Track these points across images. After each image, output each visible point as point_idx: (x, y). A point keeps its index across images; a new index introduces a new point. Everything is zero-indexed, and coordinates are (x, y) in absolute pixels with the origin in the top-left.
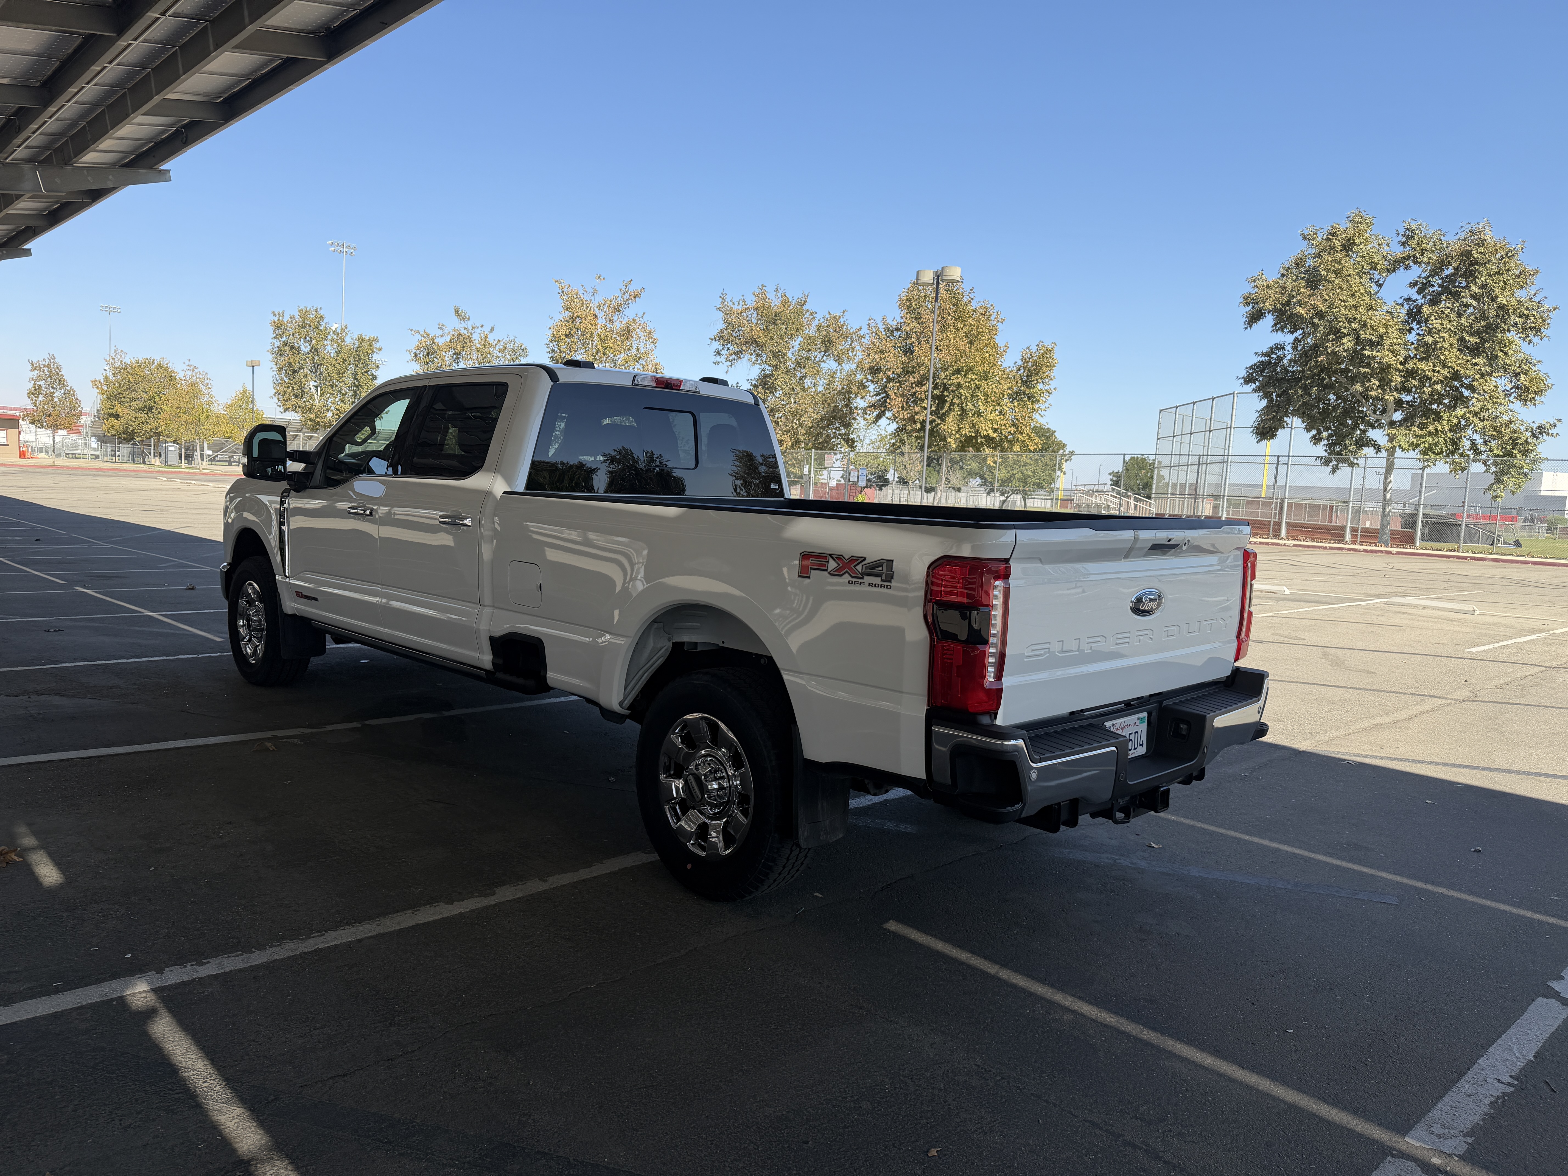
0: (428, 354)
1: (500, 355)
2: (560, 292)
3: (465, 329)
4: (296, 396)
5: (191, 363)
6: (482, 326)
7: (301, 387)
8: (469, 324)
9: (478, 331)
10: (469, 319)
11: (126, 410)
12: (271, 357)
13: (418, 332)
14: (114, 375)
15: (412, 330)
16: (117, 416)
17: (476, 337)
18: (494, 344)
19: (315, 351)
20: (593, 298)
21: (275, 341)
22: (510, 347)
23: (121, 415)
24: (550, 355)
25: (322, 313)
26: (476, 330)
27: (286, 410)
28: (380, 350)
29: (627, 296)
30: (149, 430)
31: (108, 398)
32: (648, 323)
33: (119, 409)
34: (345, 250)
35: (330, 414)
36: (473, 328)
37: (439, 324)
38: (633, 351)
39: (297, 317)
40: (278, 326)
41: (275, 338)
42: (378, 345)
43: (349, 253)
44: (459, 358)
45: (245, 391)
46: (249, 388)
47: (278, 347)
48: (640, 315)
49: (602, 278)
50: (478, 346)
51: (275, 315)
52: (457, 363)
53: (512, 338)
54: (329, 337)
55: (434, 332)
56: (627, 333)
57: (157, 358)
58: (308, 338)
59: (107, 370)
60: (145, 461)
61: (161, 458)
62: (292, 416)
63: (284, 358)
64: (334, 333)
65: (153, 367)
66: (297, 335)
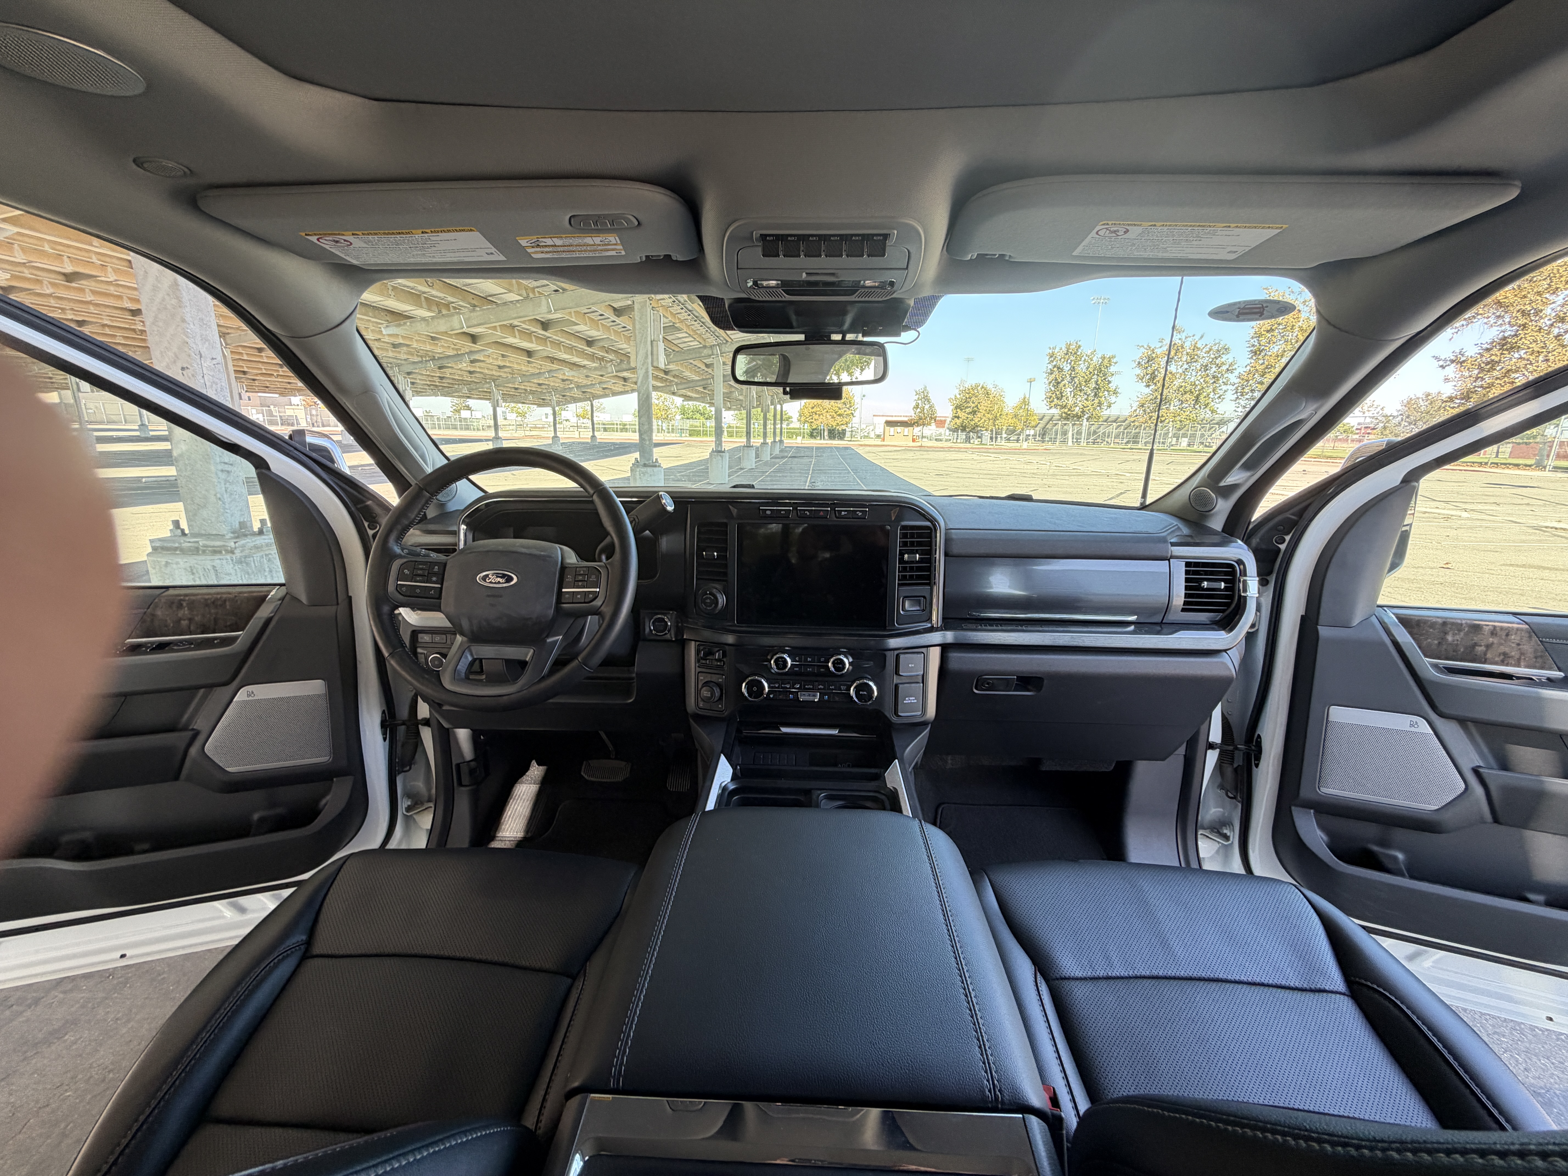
0: (1148, 361)
1: (1206, 355)
3: (1180, 339)
4: (1058, 399)
6: (1194, 336)
7: (1061, 393)
8: (1182, 336)
9: (1190, 339)
10: (1184, 331)
11: (963, 414)
12: (1046, 375)
13: (1143, 346)
14: (960, 394)
16: (958, 417)
17: (1187, 345)
18: (1202, 348)
19: (1073, 368)
20: (1299, 297)
21: (1049, 365)
22: (1215, 348)
23: (961, 416)
25: (1079, 343)
26: (1188, 339)
27: (1050, 408)
28: (1116, 363)
30: (974, 424)
31: (955, 408)
33: (960, 413)
34: (1102, 301)
35: (1077, 408)
36: (1186, 338)
39: (1063, 348)
40: (1052, 355)
41: (1049, 363)
42: (1117, 360)
43: (1104, 303)
44: (1172, 362)
45: (1025, 398)
46: (1027, 396)
47: (1050, 369)
50: (1188, 351)
51: (1050, 349)
53: (1217, 341)
54: (1083, 359)
55: (1155, 344)
57: (981, 383)
58: (1069, 361)
59: (957, 392)
60: (972, 441)
61: (980, 440)
62: (1054, 411)
63: (1053, 376)
64: (1086, 355)
65: (979, 388)
66: (1063, 360)
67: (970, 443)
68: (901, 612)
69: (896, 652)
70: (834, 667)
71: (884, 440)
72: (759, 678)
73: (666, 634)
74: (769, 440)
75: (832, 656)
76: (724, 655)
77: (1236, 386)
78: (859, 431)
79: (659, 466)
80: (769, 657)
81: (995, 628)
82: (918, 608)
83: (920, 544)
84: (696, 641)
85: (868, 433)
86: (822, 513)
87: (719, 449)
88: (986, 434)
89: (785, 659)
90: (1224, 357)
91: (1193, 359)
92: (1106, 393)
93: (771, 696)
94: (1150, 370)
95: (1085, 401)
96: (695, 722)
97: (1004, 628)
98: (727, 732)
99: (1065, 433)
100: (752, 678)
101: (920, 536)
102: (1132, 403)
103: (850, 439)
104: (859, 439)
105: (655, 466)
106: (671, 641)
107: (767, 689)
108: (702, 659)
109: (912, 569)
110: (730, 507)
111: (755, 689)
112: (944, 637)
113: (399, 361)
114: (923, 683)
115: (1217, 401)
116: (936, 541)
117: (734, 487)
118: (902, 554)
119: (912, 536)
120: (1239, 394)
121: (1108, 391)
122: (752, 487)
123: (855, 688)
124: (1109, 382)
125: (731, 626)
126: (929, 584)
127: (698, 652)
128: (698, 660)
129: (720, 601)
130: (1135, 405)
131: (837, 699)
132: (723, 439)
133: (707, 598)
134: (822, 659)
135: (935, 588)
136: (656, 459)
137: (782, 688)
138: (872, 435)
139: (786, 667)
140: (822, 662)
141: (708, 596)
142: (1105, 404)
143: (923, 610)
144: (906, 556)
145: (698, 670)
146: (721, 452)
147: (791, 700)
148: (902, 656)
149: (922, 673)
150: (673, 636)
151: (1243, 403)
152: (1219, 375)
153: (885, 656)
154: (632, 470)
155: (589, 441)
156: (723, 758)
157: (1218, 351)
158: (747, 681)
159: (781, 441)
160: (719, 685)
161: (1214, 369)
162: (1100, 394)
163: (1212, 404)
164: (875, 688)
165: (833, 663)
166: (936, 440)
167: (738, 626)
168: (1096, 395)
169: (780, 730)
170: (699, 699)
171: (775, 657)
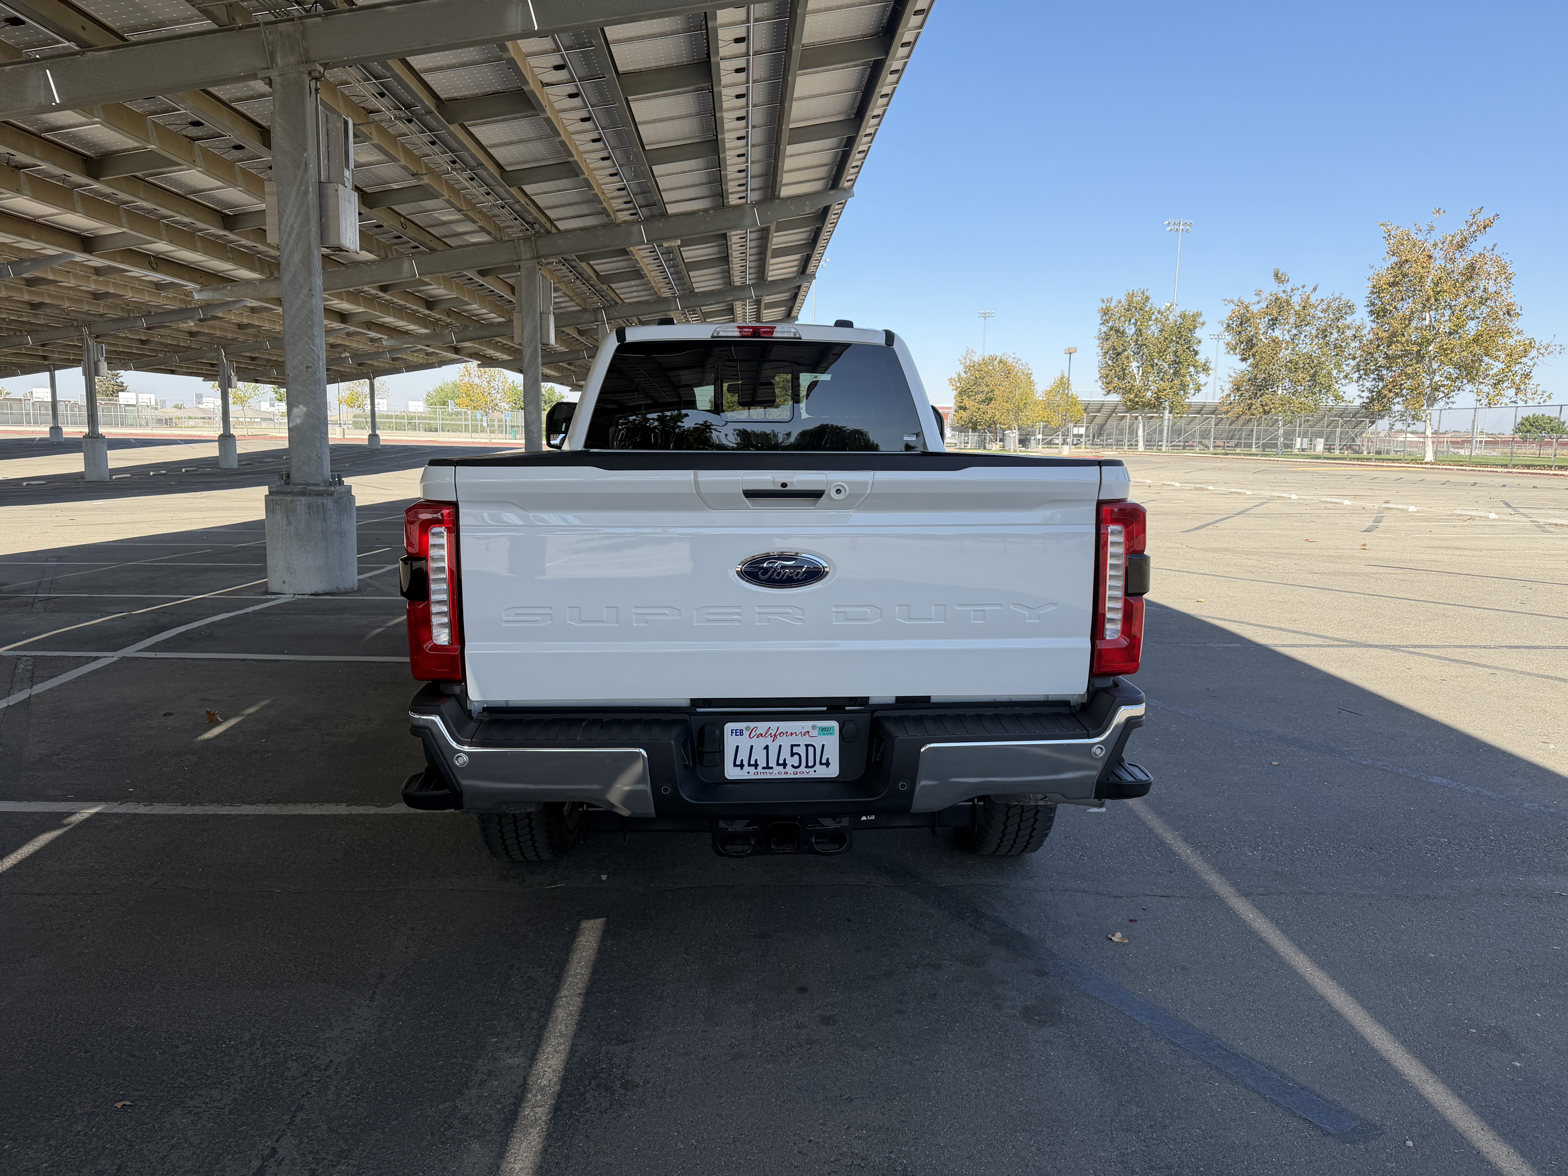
0: (1241, 324)
1: (1322, 315)
2: (1386, 235)
3: (1284, 291)
4: (1119, 379)
5: (1016, 356)
6: (1304, 287)
7: (1123, 370)
8: (1288, 287)
9: (1299, 292)
10: (1288, 280)
11: (972, 403)
12: (1097, 342)
13: (1232, 301)
14: (965, 372)
15: (1225, 300)
16: (964, 409)
17: (1295, 299)
18: (1316, 305)
19: (1139, 332)
20: (1428, 237)
21: (1101, 327)
22: (1335, 305)
23: (968, 407)
24: (1369, 309)
25: (1148, 293)
26: (1295, 292)
27: (1109, 392)
28: (1203, 324)
29: (1474, 227)
30: (988, 419)
31: (960, 393)
32: (1503, 257)
33: (967, 402)
34: (1181, 227)
35: (1149, 394)
36: (1293, 290)
37: (1256, 290)
38: (1479, 293)
39: (1123, 301)
40: (1106, 312)
41: (1102, 324)
42: (1201, 320)
43: (1185, 230)
44: (1275, 324)
45: (1062, 378)
46: (1066, 375)
47: (1105, 332)
48: (1490, 247)
49: (1441, 211)
50: (1297, 309)
51: (1103, 302)
52: (1273, 329)
53: (1337, 295)
54: (1153, 317)
55: (1249, 298)
56: (1471, 271)
57: (999, 355)
58: (1133, 321)
59: (960, 369)
60: (988, 446)
61: (1001, 444)
62: (1114, 398)
63: (1110, 343)
64: (1159, 312)
65: (996, 363)
66: (1123, 319)
67: (985, 448)
77: (1357, 360)
88: (1012, 435)
90: (1349, 320)
91: (1302, 321)
92: (1192, 369)
94: (1244, 337)
95: (1161, 382)
99: (1133, 432)
102: (1223, 384)
113: (91, 318)
115: (1343, 381)
120: (1362, 372)
121: (1194, 366)
124: (1196, 353)
130: (1228, 388)
142: (1191, 386)
151: (1368, 384)
152: (1343, 344)
157: (1339, 309)
161: (1335, 335)
162: (1183, 371)
163: (1337, 386)
168: (1176, 373)
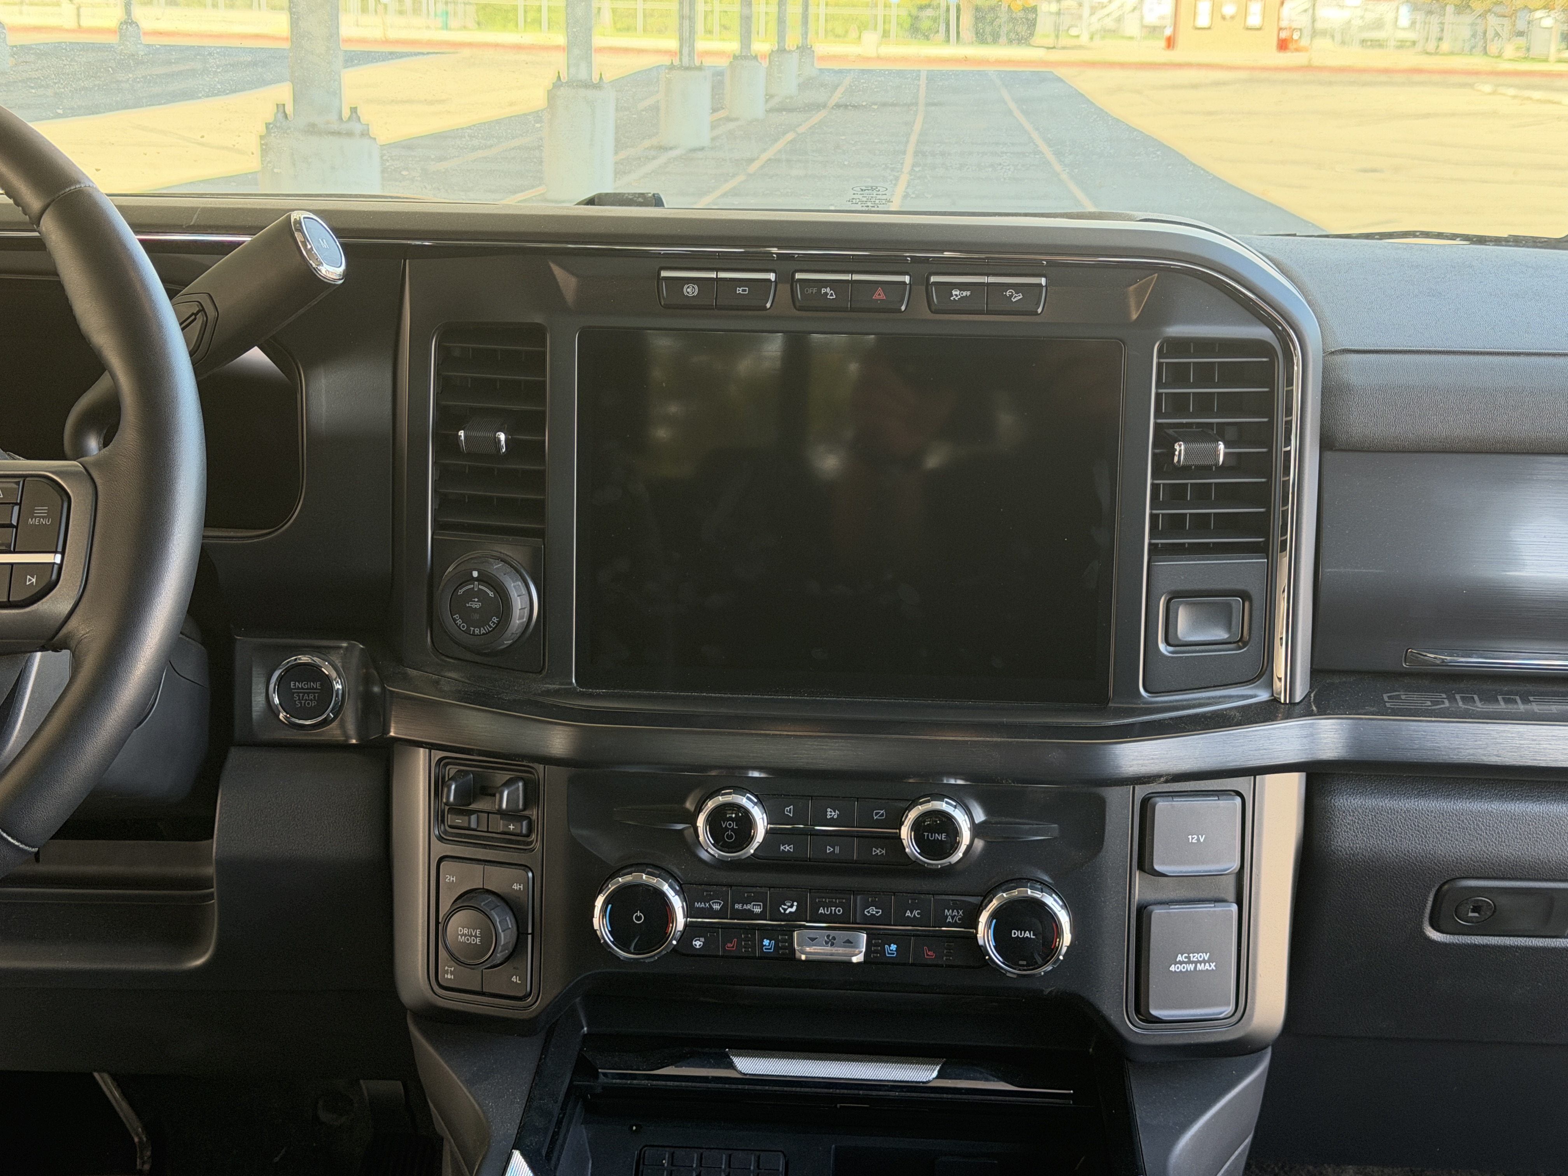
60: (1493, 48)
61: (1521, 41)
67: (1485, 52)
68: (1162, 647)
69: (1141, 791)
70: (919, 840)
71: (1170, 43)
72: (654, 881)
73: (326, 722)
74: (762, 46)
75: (914, 803)
76: (532, 795)
78: (1086, 11)
79: (365, 134)
80: (689, 805)
81: (1502, 706)
82: (1222, 635)
83: (1231, 405)
84: (431, 746)
85: (1119, 20)
86: (879, 295)
87: (583, 75)
88: (1548, 22)
89: (747, 813)
93: (698, 944)
96: (425, 1032)
97: (1535, 708)
98: (538, 1072)
100: (628, 878)
101: (1232, 374)
103: (1050, 42)
104: (1084, 39)
105: (350, 134)
106: (345, 747)
107: (680, 921)
108: (455, 810)
109: (1202, 494)
110: (557, 271)
111: (638, 917)
112: (1312, 736)
114: (1239, 902)
116: (1289, 394)
117: (591, 202)
118: (1164, 441)
119: (1205, 374)
122: (657, 202)
123: (994, 915)
125: (557, 693)
126: (1262, 549)
127: (438, 786)
128: (438, 816)
129: (518, 603)
131: (929, 955)
132: (598, 41)
133: (470, 595)
134: (879, 814)
135: (1284, 562)
136: (354, 110)
137: (737, 914)
138: (1132, 28)
139: (750, 839)
140: (879, 824)
141: (476, 586)
143: (1241, 642)
144: (1180, 448)
145: (440, 849)
146: (588, 85)
147: (765, 957)
148: (1162, 806)
149: (1236, 865)
150: (351, 728)
153: (1100, 805)
154: (265, 149)
155: (114, 39)
156: (517, 1156)
158: (612, 887)
159: (805, 49)
160: (508, 902)
164: (1064, 918)
165: (918, 827)
166: (1363, 42)
167: (582, 695)
169: (731, 1066)
170: (442, 952)
171: (711, 805)
